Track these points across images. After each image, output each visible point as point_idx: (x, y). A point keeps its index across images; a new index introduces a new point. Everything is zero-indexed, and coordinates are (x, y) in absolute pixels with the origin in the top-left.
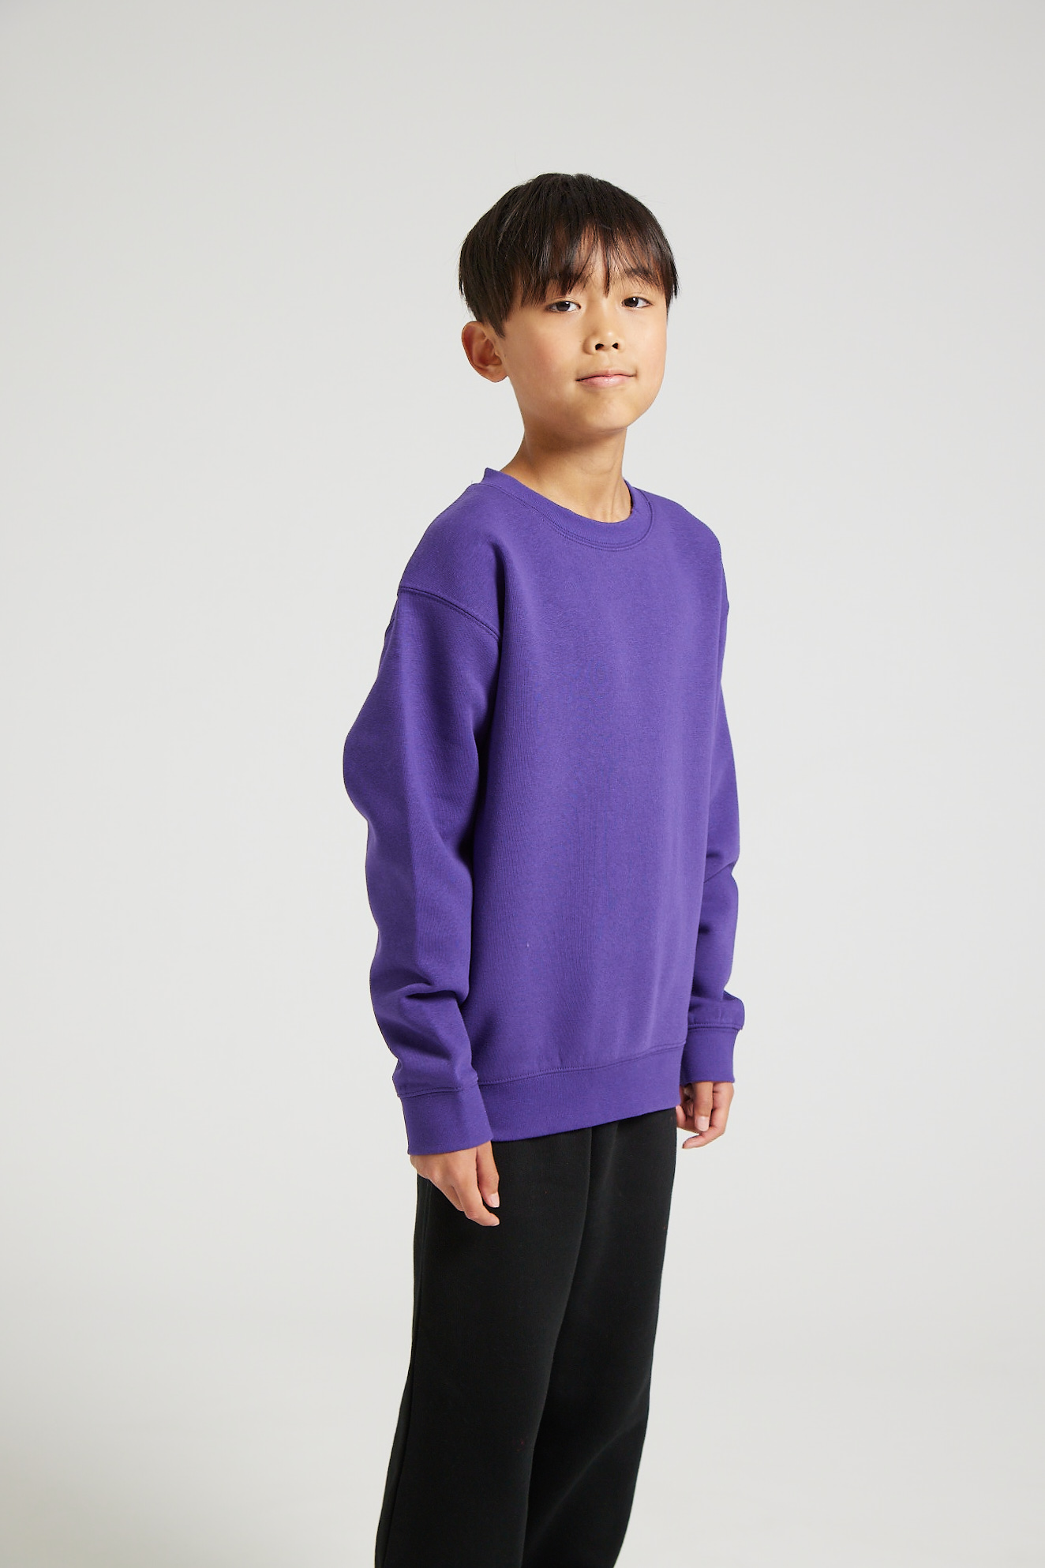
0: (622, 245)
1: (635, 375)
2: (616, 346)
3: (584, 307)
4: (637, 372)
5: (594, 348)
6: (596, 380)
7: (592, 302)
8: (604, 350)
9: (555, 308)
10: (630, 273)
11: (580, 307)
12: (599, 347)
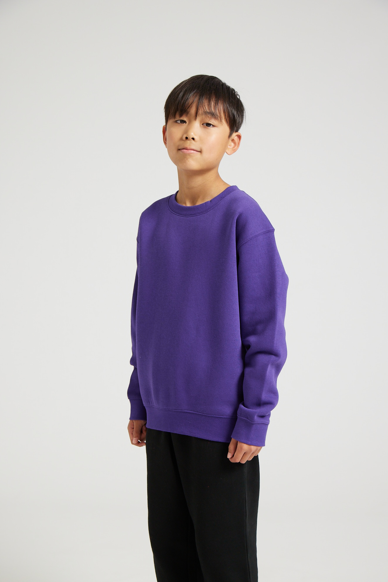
0: (205, 102)
1: (200, 152)
2: (193, 139)
3: (187, 122)
4: (201, 150)
5: (184, 138)
6: (184, 150)
7: (190, 122)
8: (189, 140)
9: (179, 122)
10: (206, 113)
11: (186, 123)
12: (187, 138)
